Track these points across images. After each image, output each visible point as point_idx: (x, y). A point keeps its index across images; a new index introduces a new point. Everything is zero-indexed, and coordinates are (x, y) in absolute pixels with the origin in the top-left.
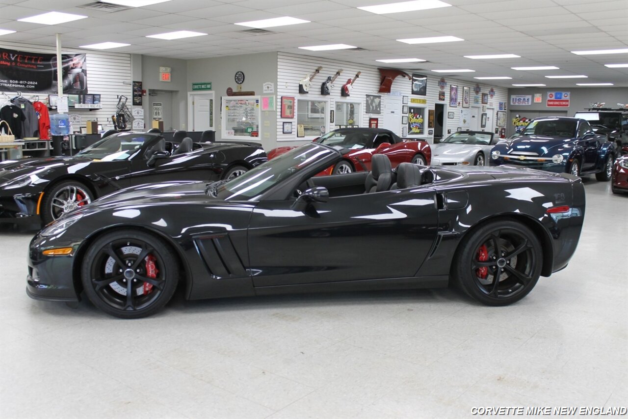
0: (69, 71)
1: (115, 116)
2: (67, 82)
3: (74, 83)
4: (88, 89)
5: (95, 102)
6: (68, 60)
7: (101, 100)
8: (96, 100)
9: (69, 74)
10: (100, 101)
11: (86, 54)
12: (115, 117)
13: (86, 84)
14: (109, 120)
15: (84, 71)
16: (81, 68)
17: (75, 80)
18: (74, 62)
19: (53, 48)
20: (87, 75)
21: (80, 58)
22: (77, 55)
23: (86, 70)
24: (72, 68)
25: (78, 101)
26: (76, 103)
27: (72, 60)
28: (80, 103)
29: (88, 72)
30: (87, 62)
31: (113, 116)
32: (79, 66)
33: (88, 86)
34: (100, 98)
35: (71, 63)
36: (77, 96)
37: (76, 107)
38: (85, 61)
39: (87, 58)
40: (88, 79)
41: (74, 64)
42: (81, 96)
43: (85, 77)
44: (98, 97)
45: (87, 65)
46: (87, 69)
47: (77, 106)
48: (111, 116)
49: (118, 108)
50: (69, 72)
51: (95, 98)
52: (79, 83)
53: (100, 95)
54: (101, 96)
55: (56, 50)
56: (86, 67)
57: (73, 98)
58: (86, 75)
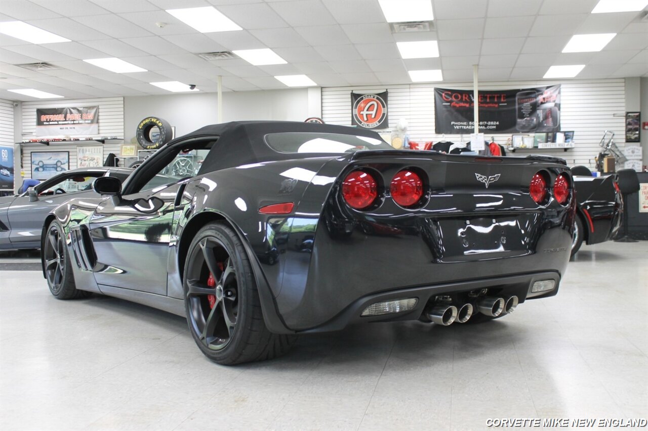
0: (538, 106)
1: (598, 156)
2: (535, 120)
3: (543, 120)
4: (562, 126)
5: (567, 141)
6: (537, 94)
7: (574, 137)
8: (569, 138)
9: (539, 109)
10: (572, 138)
11: (560, 85)
12: (597, 158)
13: (560, 120)
14: (591, 161)
15: (558, 106)
16: (554, 101)
17: (546, 118)
18: (545, 96)
19: (470, 84)
20: (561, 110)
21: (552, 91)
22: (548, 88)
23: (560, 105)
24: (542, 103)
25: (544, 141)
26: (541, 143)
27: (542, 94)
28: (547, 141)
29: (561, 106)
30: (562, 94)
31: (596, 157)
32: (552, 99)
33: (561, 122)
34: (573, 135)
35: (540, 98)
36: (544, 135)
37: (539, 147)
38: (559, 93)
39: (562, 90)
40: (562, 114)
41: (544, 99)
42: (550, 134)
43: (558, 112)
44: (571, 134)
45: (562, 98)
46: (562, 102)
47: (541, 146)
48: (594, 157)
49: (602, 146)
50: (538, 108)
51: (568, 136)
52: (550, 119)
53: (573, 132)
54: (575, 134)
55: (473, 86)
56: (560, 100)
57: (539, 137)
58: (559, 109)
